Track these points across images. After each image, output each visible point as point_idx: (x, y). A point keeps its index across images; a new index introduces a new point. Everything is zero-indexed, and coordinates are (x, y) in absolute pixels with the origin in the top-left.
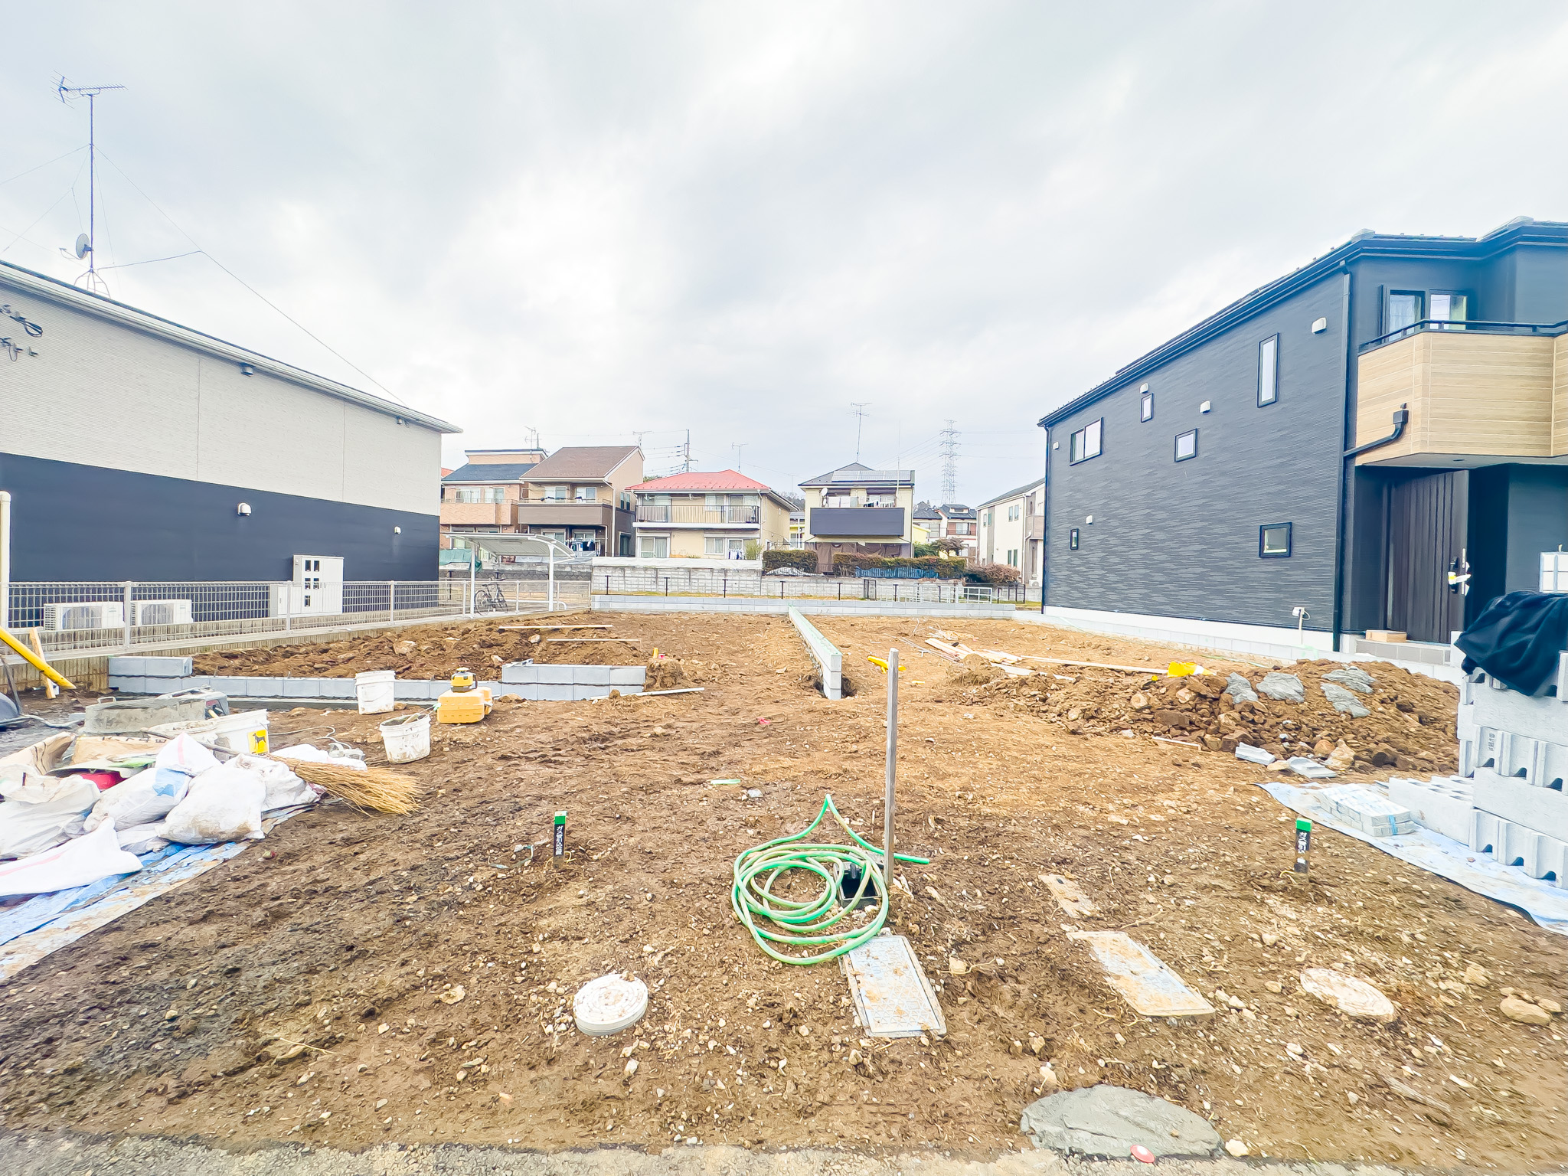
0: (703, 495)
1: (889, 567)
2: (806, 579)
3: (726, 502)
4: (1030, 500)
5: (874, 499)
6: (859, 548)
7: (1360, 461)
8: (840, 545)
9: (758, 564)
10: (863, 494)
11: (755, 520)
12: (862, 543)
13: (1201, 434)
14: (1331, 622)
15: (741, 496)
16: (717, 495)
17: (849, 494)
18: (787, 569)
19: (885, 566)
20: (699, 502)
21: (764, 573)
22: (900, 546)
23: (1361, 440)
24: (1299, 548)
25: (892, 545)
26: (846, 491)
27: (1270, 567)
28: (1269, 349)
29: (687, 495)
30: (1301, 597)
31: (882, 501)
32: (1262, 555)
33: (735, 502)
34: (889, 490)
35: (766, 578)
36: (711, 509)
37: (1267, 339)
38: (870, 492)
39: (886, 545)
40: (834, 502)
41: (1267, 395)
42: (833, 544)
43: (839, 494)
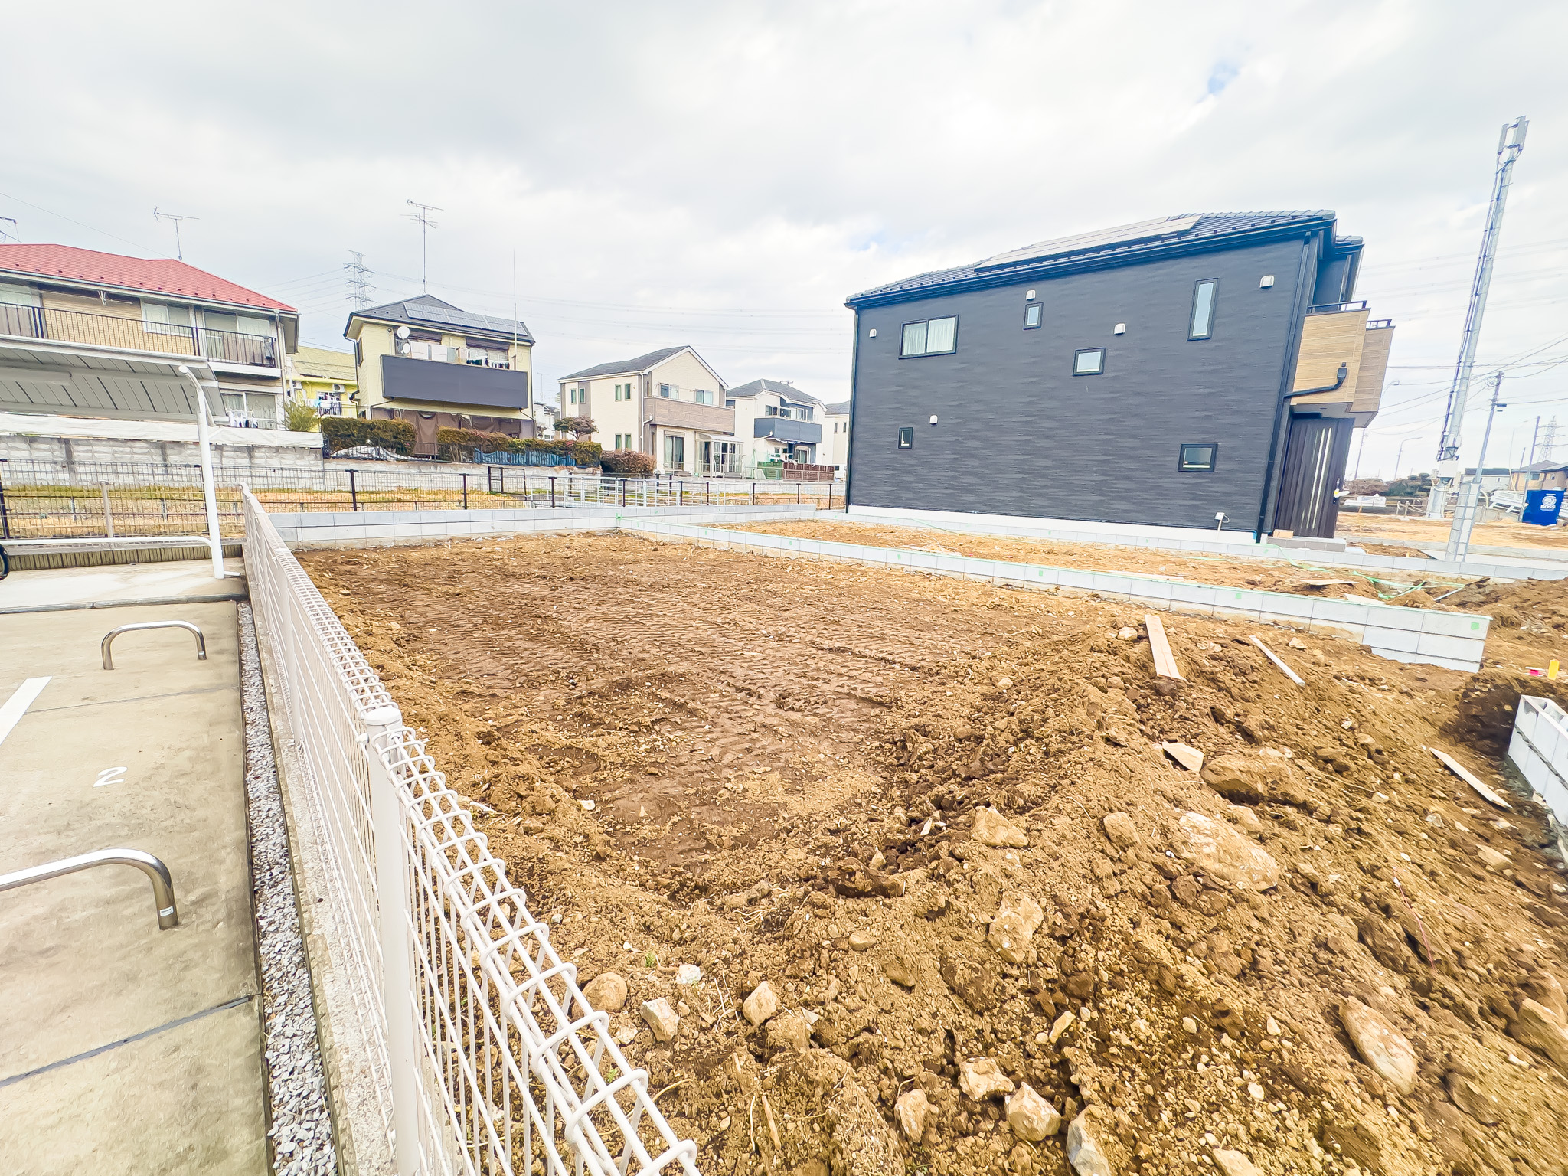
0: (136, 301)
1: (517, 451)
2: (402, 467)
3: (195, 320)
4: (647, 379)
5: (478, 354)
6: (462, 422)
7: (1294, 402)
8: (433, 414)
9: (315, 438)
10: (461, 344)
11: (271, 362)
12: (466, 414)
13: (1109, 353)
14: (1255, 524)
15: (232, 314)
16: (171, 305)
17: (439, 341)
18: (367, 450)
19: (514, 449)
20: (128, 312)
21: (326, 456)
22: (519, 422)
23: (1297, 387)
24: (1220, 465)
25: (509, 421)
26: (436, 337)
27: (1189, 479)
28: (1206, 291)
29: (95, 294)
30: (1222, 504)
31: (495, 359)
32: (1181, 470)
33: (219, 324)
34: (499, 342)
35: (332, 465)
36: (159, 329)
37: (1207, 281)
38: (472, 343)
39: (500, 421)
40: (419, 350)
41: (1200, 329)
42: (420, 413)
43: (428, 339)
